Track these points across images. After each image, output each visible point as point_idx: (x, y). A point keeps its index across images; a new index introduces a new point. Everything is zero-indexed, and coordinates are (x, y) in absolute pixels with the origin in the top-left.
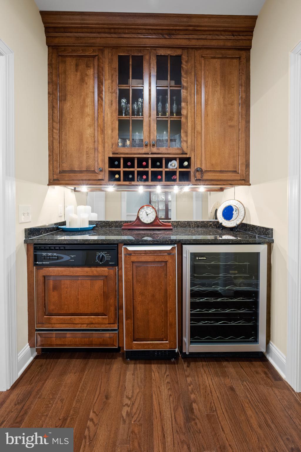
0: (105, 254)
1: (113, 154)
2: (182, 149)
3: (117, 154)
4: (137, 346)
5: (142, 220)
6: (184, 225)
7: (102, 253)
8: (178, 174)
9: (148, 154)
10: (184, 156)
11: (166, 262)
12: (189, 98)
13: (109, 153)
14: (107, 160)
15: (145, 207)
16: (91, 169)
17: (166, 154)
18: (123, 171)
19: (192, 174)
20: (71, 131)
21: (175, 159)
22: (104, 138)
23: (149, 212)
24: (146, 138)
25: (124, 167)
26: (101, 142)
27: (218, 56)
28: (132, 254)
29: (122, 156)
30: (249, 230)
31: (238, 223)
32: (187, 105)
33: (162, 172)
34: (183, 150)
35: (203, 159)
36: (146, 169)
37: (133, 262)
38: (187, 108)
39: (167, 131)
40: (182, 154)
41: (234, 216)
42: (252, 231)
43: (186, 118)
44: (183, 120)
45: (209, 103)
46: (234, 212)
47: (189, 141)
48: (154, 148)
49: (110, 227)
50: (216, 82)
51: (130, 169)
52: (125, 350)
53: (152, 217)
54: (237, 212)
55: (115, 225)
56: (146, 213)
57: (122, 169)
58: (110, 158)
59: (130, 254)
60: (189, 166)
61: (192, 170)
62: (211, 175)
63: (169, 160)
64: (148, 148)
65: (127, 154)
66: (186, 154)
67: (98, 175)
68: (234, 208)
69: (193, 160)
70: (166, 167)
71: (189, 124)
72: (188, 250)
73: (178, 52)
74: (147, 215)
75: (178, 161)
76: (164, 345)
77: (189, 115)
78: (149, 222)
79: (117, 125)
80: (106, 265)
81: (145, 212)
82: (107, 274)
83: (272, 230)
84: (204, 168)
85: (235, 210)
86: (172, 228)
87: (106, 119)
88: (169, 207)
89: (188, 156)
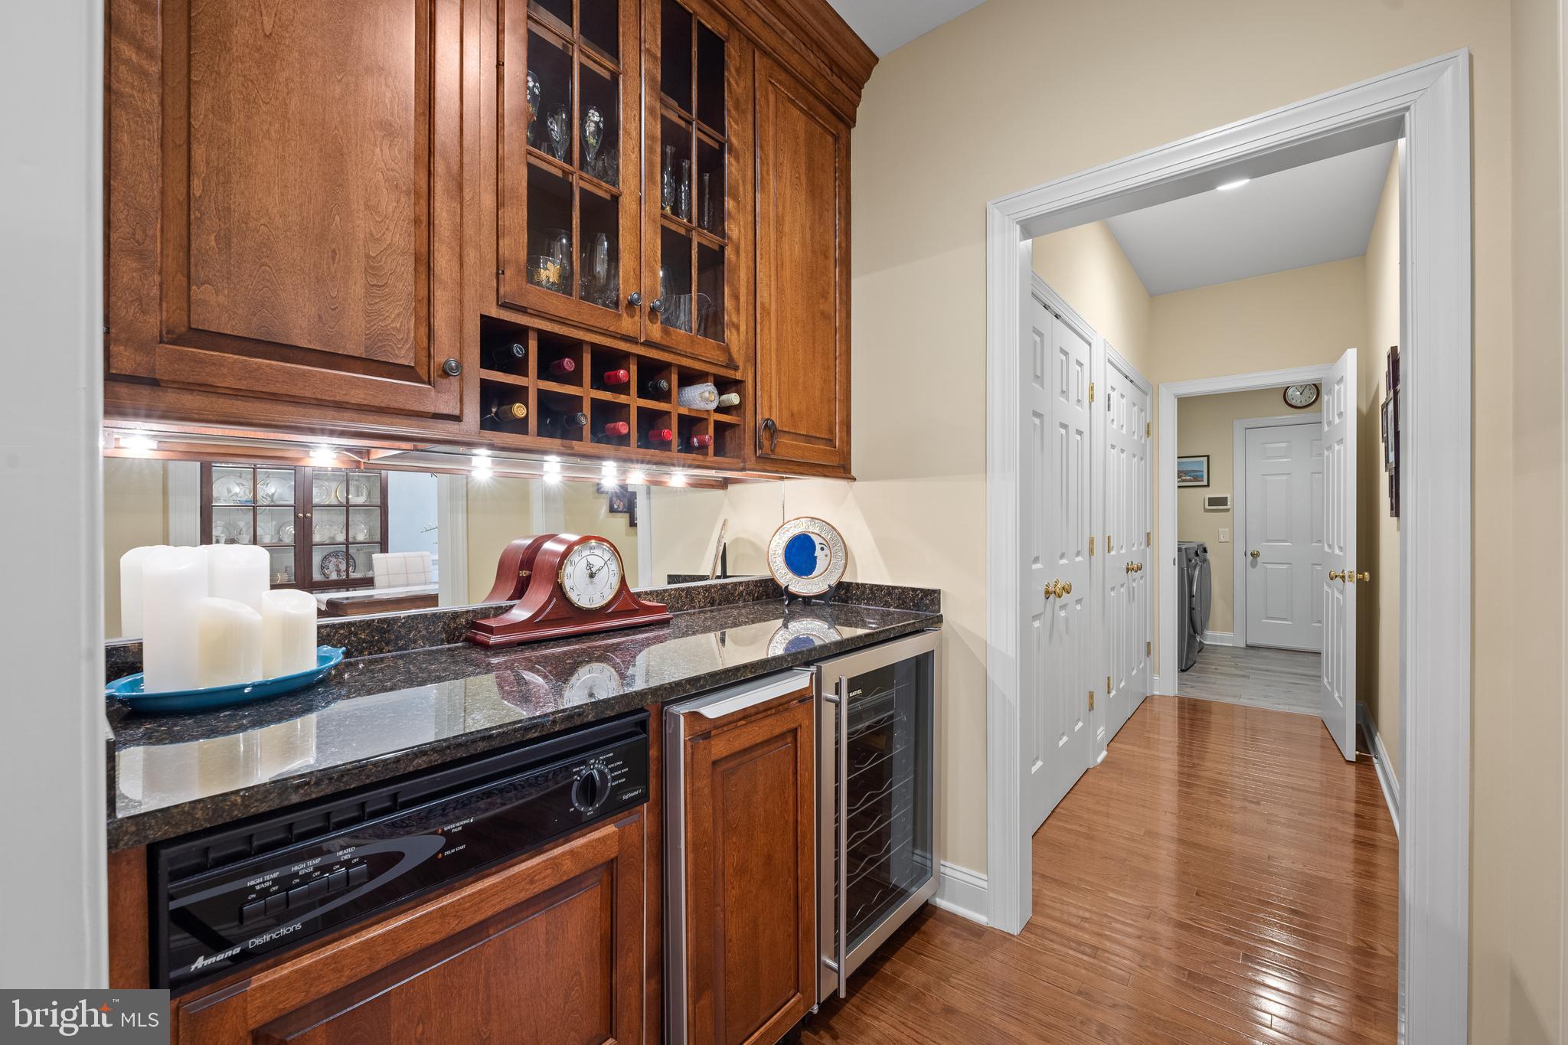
0: (609, 761)
1: (504, 306)
2: (725, 347)
3: (522, 310)
5: (573, 596)
6: (678, 603)
7: (594, 764)
8: (711, 430)
9: (633, 340)
10: (729, 372)
13: (482, 298)
14: (473, 328)
16: (397, 356)
17: (683, 354)
18: (539, 390)
19: (747, 434)
20: (264, 108)
23: (597, 562)
24: (629, 279)
25: (541, 375)
26: (447, 233)
27: (800, 104)
28: (713, 733)
29: (536, 326)
30: (859, 600)
31: (833, 582)
32: (737, 210)
33: (669, 415)
34: (729, 354)
35: (774, 393)
36: (622, 399)
37: (715, 763)
38: (738, 221)
40: (725, 365)
41: (821, 565)
42: (869, 599)
43: (737, 249)
44: (729, 252)
45: (787, 229)
46: (818, 553)
48: (655, 326)
49: (400, 649)
50: (797, 175)
51: (567, 386)
53: (608, 585)
54: (827, 551)
55: (424, 632)
56: (589, 566)
57: (532, 382)
58: (487, 322)
59: (705, 731)
60: (740, 408)
61: (748, 422)
62: (791, 444)
63: (689, 378)
64: (636, 318)
65: (562, 322)
66: (734, 367)
67: (433, 393)
68: (817, 540)
69: (752, 391)
71: (743, 273)
72: (832, 677)
74: (592, 576)
77: (743, 244)
78: (598, 603)
79: (525, 184)
80: (609, 810)
81: (584, 563)
82: (614, 850)
83: (937, 592)
85: (818, 547)
86: (667, 615)
89: (738, 376)
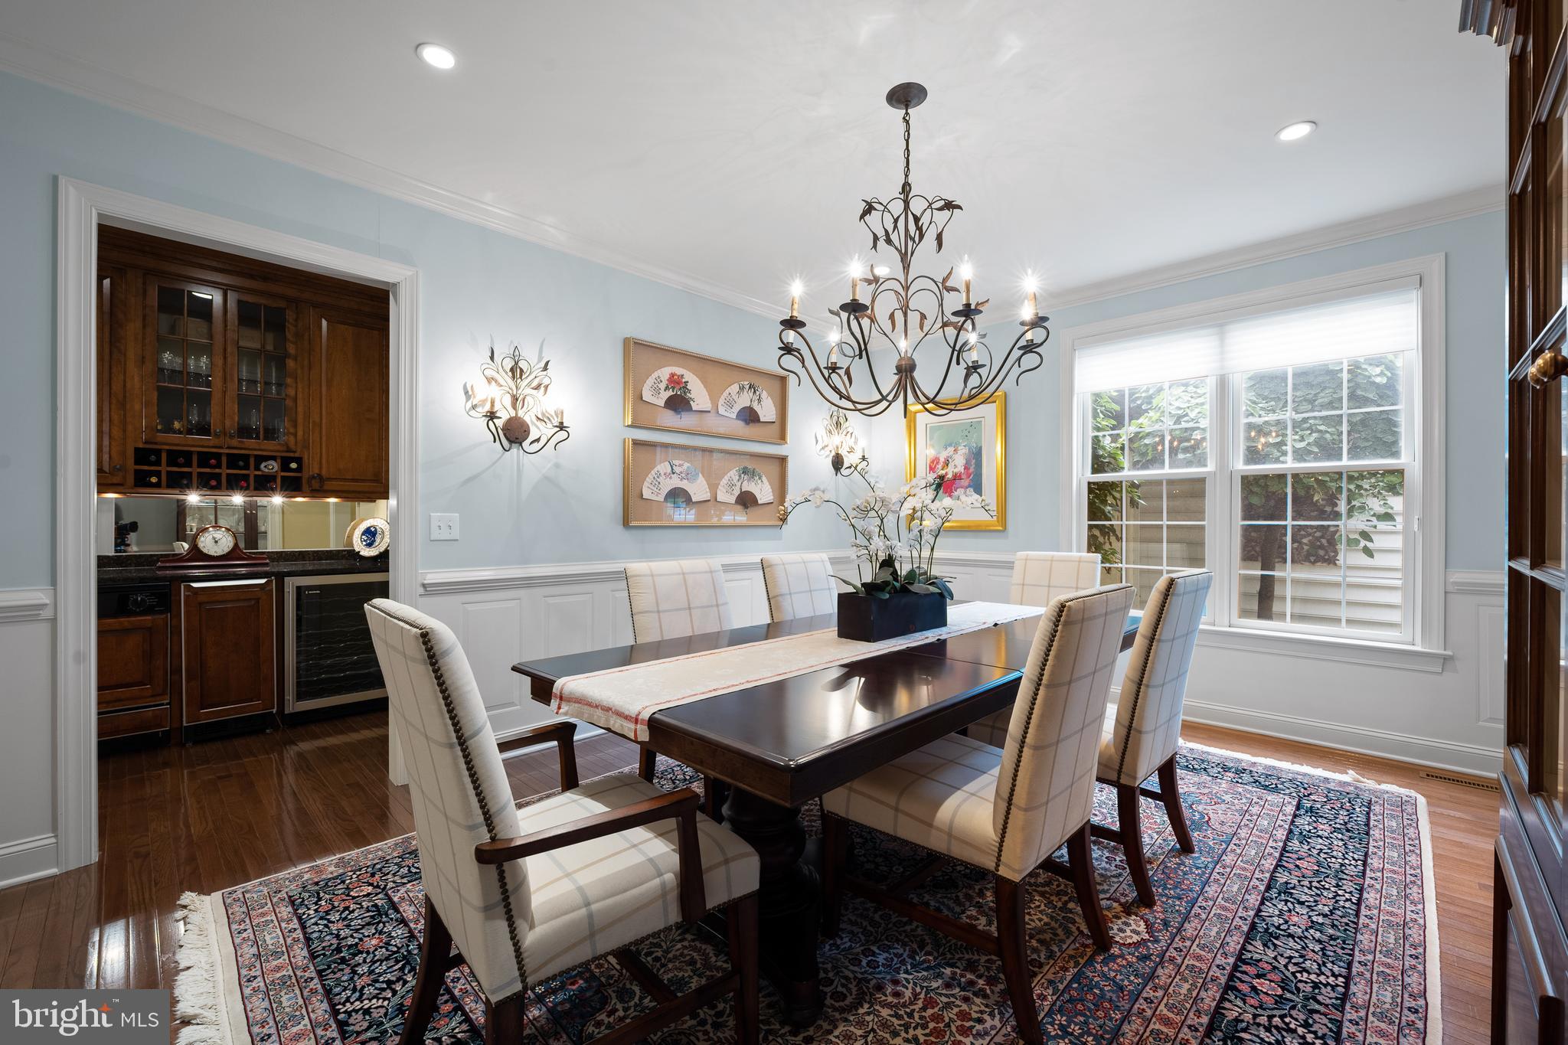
1: (145, 443)
2: (287, 445)
3: (156, 443)
4: (210, 714)
5: (205, 550)
7: (139, 596)
8: (279, 480)
9: (221, 447)
10: (292, 455)
11: (258, 600)
12: (299, 371)
13: (135, 441)
14: (131, 453)
15: (211, 529)
17: (255, 450)
18: (167, 471)
19: (304, 481)
21: (274, 458)
22: (125, 415)
23: (219, 536)
24: (217, 424)
25: (168, 465)
26: (118, 422)
28: (200, 592)
29: (164, 448)
31: (382, 550)
32: (296, 383)
33: (248, 475)
34: (288, 447)
35: (324, 461)
36: (217, 471)
37: (200, 604)
38: (296, 387)
39: (259, 411)
40: (287, 451)
41: (378, 541)
43: (295, 400)
44: (289, 401)
46: (378, 535)
47: (300, 433)
48: (232, 439)
50: (345, 357)
51: (183, 468)
52: (185, 724)
53: (227, 545)
54: (384, 534)
56: (214, 538)
57: (164, 468)
58: (137, 450)
59: (195, 592)
60: (299, 469)
61: (305, 475)
63: (260, 459)
64: (222, 438)
65: (176, 444)
66: (295, 452)
67: (111, 478)
68: (378, 529)
69: (307, 461)
70: (257, 468)
71: (300, 409)
72: (291, 584)
73: (282, 304)
74: (216, 542)
75: (279, 460)
76: (253, 708)
77: (300, 396)
78: (222, 552)
79: (156, 398)
80: (149, 610)
81: (209, 536)
82: (150, 625)
84: (324, 473)
85: (379, 533)
86: (268, 561)
87: (128, 385)
88: (260, 523)
89: (297, 455)
